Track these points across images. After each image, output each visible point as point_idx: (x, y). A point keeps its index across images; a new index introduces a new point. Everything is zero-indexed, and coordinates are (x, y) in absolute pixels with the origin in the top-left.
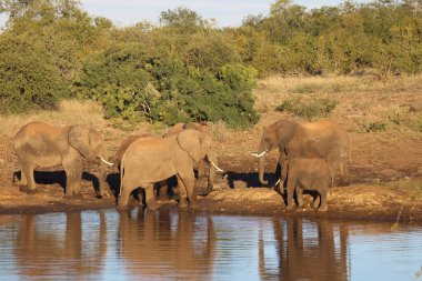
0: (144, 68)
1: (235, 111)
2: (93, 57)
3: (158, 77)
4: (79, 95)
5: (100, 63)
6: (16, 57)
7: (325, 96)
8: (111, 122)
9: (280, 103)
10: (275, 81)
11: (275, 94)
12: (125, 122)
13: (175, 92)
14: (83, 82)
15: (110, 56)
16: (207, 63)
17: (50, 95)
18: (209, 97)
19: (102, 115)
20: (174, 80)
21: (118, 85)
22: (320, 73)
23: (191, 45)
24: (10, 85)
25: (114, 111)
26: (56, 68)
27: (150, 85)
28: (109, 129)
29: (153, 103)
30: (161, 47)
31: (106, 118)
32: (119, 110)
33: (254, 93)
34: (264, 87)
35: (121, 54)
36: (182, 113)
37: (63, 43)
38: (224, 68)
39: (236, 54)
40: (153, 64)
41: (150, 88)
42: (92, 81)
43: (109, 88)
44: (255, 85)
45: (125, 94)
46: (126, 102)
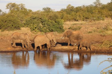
0: (39, 20)
1: (59, 29)
2: (28, 18)
3: (42, 22)
4: (25, 26)
5: (29, 19)
6: (11, 18)
7: (79, 26)
8: (32, 32)
9: (69, 27)
10: (68, 23)
11: (68, 25)
12: (35, 32)
13: (46, 25)
14: (26, 24)
15: (32, 18)
16: (53, 19)
17: (19, 26)
18: (53, 26)
19: (30, 31)
20: (46, 23)
21: (34, 24)
22: (78, 21)
23: (49, 15)
24: (10, 24)
25: (33, 30)
26: (20, 21)
28: (32, 34)
29: (41, 28)
30: (43, 16)
32: (34, 30)
33: (63, 25)
34: (65, 24)
35: (34, 17)
36: (48, 30)
37: (21, 15)
38: (57, 20)
39: (59, 17)
40: (41, 19)
41: (41, 25)
42: (28, 23)
43: (31, 25)
44: (63, 24)
45: (35, 26)
46: (35, 28)
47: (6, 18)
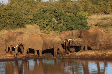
0: (52, 14)
1: (81, 26)
2: (36, 11)
3: (57, 17)
4: (32, 23)
5: (38, 13)
6: (12, 12)
7: (111, 21)
8: (42, 31)
9: (96, 23)
10: (94, 16)
11: (94, 21)
12: (47, 31)
13: (62, 21)
14: (33, 19)
15: (41, 10)
16: (72, 12)
17: (22, 23)
18: (73, 22)
19: (39, 29)
20: (62, 17)
21: (44, 19)
22: (109, 14)
23: (67, 6)
24: (10, 20)
25: (43, 28)
26: (24, 15)
27: (54, 19)
28: (41, 33)
29: (55, 25)
30: (57, 7)
31: (40, 30)
32: (45, 27)
33: (87, 20)
34: (91, 18)
35: (44, 10)
36: (65, 28)
37: (26, 7)
38: (78, 13)
39: (82, 9)
40: (55, 12)
41: (54, 20)
42: (36, 18)
43: (41, 20)
44: (88, 18)
45: (46, 22)
46: (47, 25)
47: (4, 10)
